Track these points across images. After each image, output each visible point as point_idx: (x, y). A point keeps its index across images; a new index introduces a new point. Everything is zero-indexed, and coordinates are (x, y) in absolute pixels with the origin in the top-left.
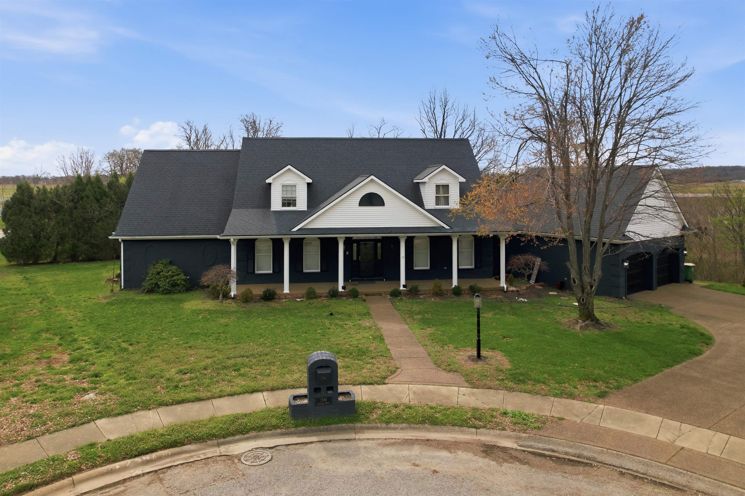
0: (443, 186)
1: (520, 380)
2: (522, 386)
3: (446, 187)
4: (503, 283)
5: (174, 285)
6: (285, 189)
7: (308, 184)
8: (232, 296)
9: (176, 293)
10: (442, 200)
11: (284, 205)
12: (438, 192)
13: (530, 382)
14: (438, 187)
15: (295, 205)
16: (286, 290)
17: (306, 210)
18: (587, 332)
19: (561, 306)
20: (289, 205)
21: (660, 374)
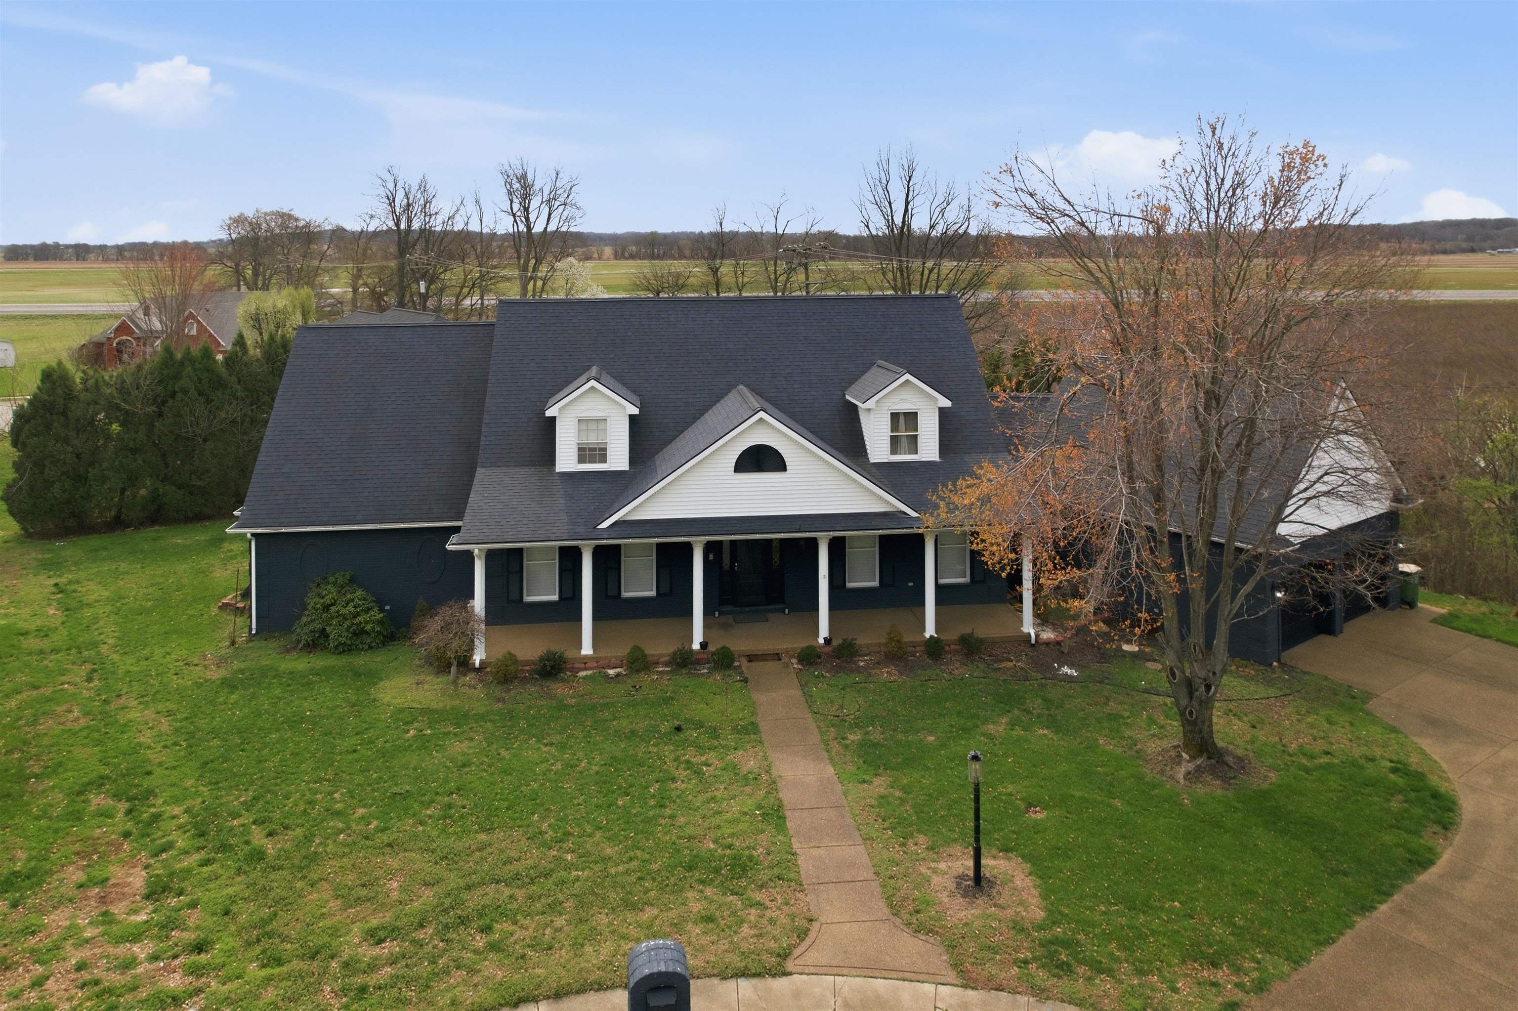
0: (906, 414)
1: (1061, 966)
2: (1065, 985)
3: (911, 418)
4: (1028, 627)
5: (359, 633)
6: (584, 427)
7: (632, 418)
8: (477, 665)
9: (362, 650)
10: (904, 443)
11: (581, 460)
12: (894, 427)
13: (1081, 970)
14: (895, 416)
15: (603, 459)
16: (587, 650)
17: (627, 468)
18: (1200, 790)
19: (1146, 691)
20: (592, 461)
21: (1348, 936)
